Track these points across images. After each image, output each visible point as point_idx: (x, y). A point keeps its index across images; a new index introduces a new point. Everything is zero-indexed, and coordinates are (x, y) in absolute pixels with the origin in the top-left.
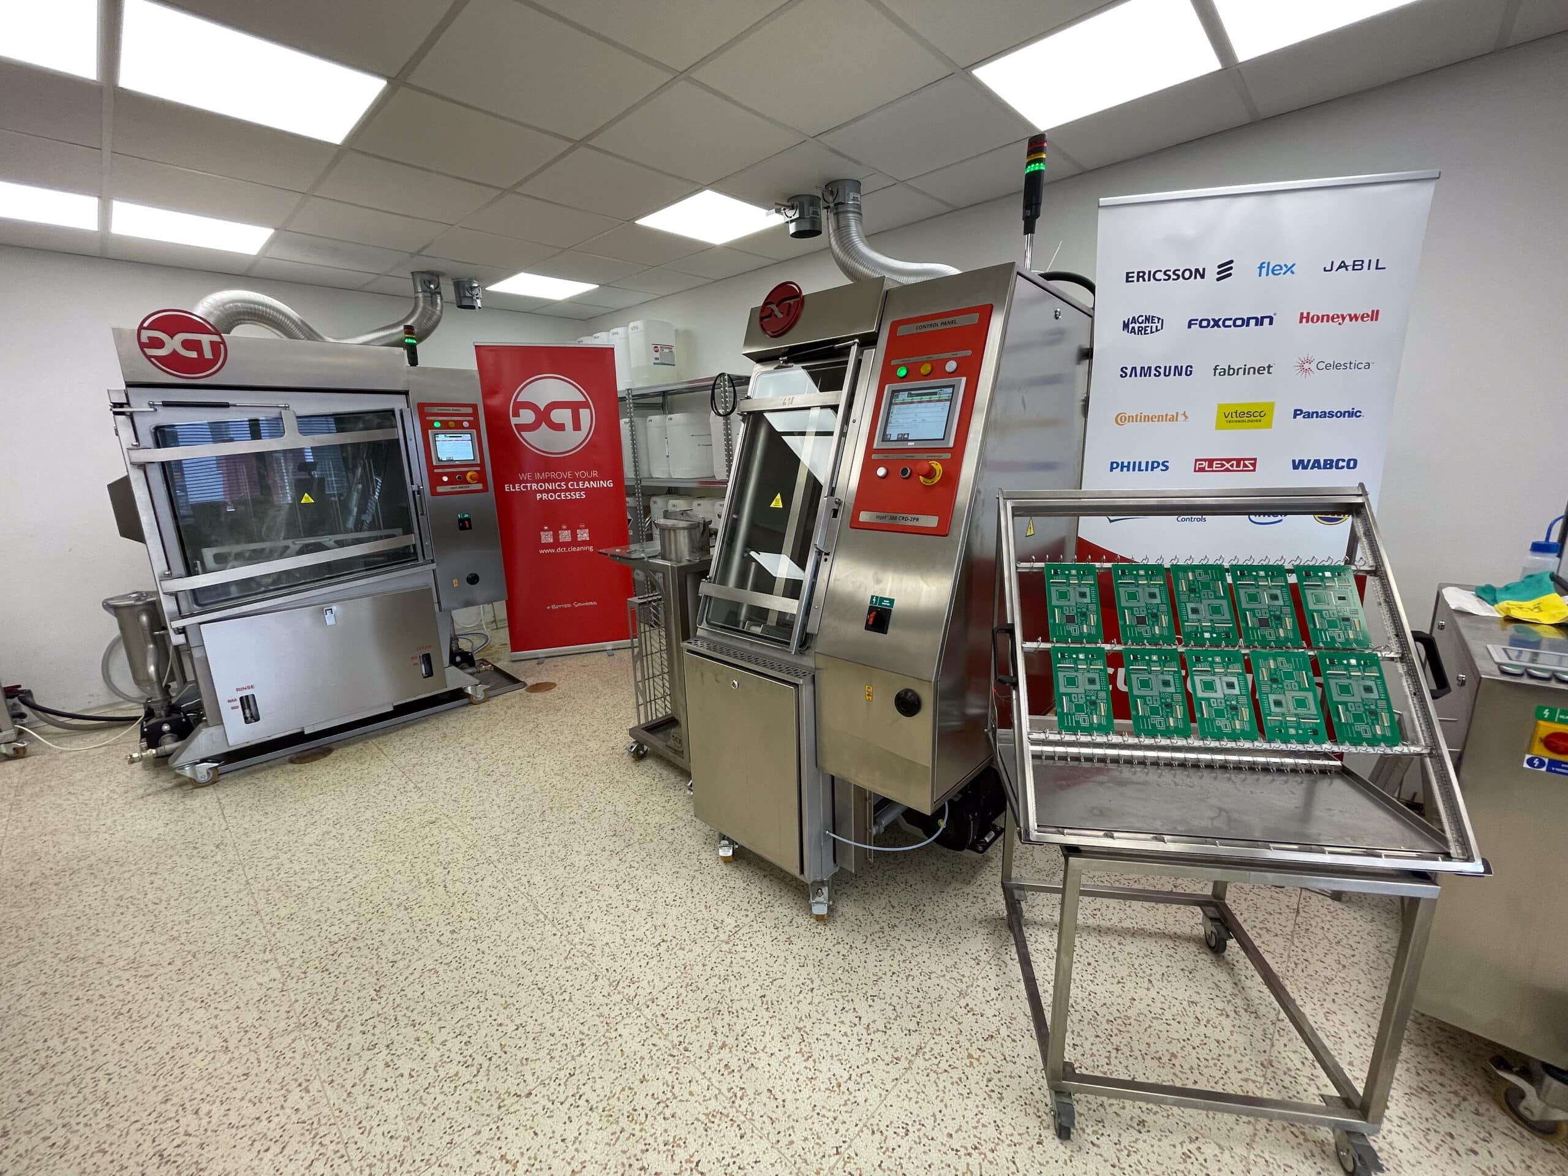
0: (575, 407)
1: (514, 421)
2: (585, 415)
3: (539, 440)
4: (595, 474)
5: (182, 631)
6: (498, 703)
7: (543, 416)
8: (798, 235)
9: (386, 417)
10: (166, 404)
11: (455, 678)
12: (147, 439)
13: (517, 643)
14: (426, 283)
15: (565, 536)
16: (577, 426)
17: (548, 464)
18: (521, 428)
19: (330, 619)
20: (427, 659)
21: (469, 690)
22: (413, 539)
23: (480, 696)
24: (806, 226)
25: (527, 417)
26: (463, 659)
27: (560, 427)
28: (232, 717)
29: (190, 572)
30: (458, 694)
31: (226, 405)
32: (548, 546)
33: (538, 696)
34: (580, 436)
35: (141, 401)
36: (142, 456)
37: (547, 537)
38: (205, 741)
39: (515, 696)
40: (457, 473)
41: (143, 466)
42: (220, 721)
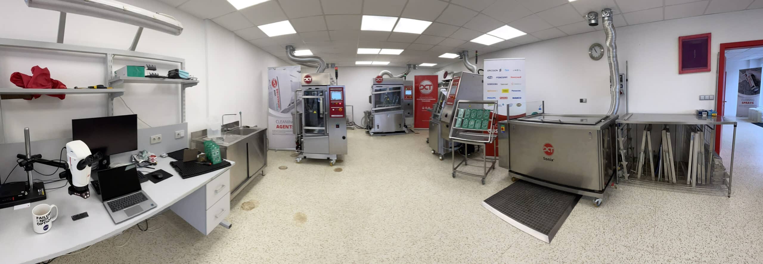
0: (430, 85)
1: (420, 88)
2: (431, 87)
3: (423, 91)
4: (432, 97)
5: (373, 115)
6: (410, 135)
7: (424, 87)
8: (460, 58)
9: (399, 88)
10: (377, 87)
11: (404, 129)
12: (374, 91)
13: (415, 127)
14: (409, 66)
15: (426, 108)
16: (430, 89)
17: (425, 96)
18: (421, 89)
19: (388, 116)
20: (400, 124)
21: (406, 131)
22: (400, 106)
23: (407, 133)
24: (461, 57)
25: (422, 87)
26: (406, 126)
27: (427, 89)
28: (376, 127)
29: (375, 108)
30: (404, 132)
31: (382, 87)
32: (423, 110)
33: (417, 134)
34: (431, 90)
35: (374, 86)
36: (373, 93)
37: (423, 108)
38: (373, 130)
39: (413, 134)
40: (408, 97)
41: (373, 94)
42: (374, 128)
